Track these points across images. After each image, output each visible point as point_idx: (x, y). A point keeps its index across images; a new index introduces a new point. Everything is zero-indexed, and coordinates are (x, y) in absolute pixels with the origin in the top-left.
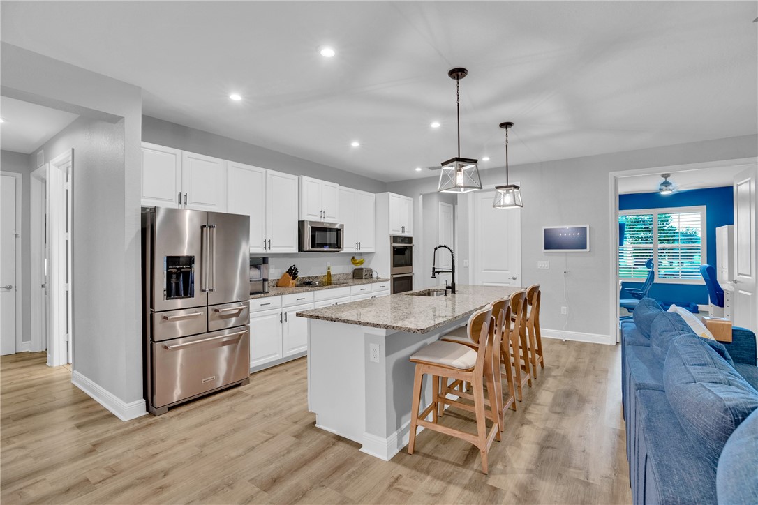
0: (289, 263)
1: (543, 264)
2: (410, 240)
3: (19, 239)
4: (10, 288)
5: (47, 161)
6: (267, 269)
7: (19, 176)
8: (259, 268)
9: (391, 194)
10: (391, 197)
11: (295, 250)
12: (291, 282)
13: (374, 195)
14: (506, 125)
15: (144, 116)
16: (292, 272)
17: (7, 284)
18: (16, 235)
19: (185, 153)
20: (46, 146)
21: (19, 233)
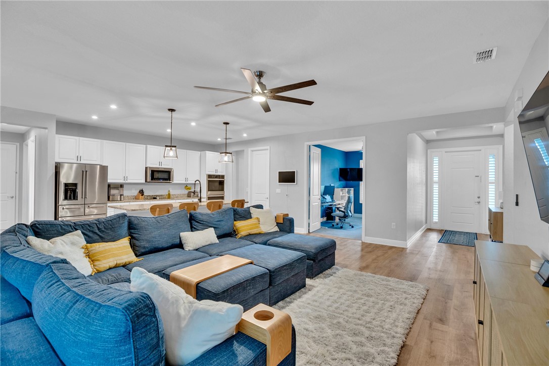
0: (140, 188)
1: (278, 191)
2: (223, 177)
3: (18, 175)
4: (13, 197)
5: (29, 139)
6: (123, 190)
7: (18, 144)
8: (119, 189)
9: (207, 152)
10: (207, 154)
11: (143, 181)
12: (141, 197)
13: (199, 152)
14: (227, 123)
15: (57, 121)
16: (142, 192)
17: (12, 196)
18: (16, 173)
19: (80, 138)
20: (28, 132)
21: (18, 171)
